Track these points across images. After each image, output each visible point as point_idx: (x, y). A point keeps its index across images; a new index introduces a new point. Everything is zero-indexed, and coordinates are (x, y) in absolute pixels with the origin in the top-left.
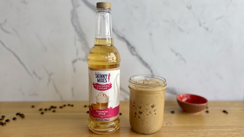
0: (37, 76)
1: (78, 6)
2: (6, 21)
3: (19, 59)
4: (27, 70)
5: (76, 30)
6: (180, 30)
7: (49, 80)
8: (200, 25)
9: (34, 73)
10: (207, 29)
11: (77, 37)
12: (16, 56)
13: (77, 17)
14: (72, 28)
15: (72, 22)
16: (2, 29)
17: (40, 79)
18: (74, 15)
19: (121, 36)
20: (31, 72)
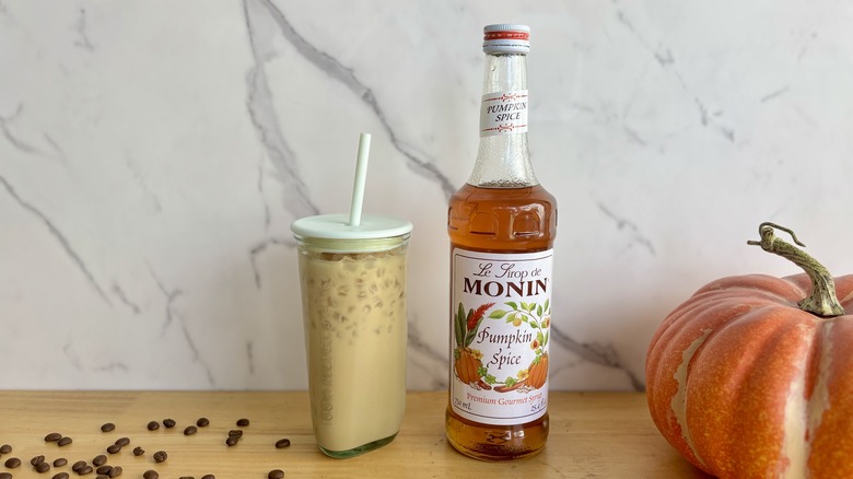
0: (125, 301)
1: (271, 56)
2: (20, 108)
3: (63, 241)
4: (91, 278)
5: (264, 140)
6: (633, 136)
7: (169, 318)
8: (705, 122)
9: (117, 289)
10: (731, 136)
11: (269, 165)
12: (53, 230)
13: (269, 94)
14: (251, 133)
15: (252, 113)
16: (8, 136)
17: (137, 310)
18: (257, 88)
19: (424, 160)
20: (106, 287)
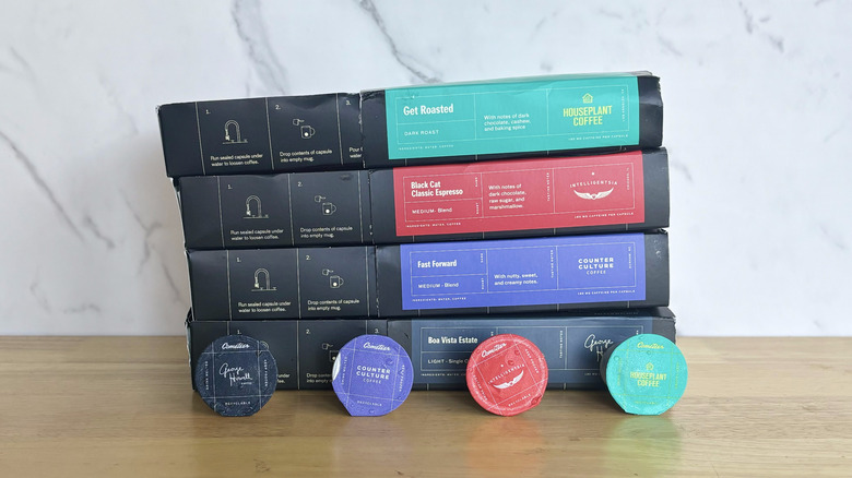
0: (98, 234)
3: (30, 167)
4: (60, 208)
5: (251, 53)
7: (147, 253)
8: (749, 29)
9: (89, 221)
10: (780, 45)
11: (256, 81)
12: (20, 155)
14: (236, 46)
15: (237, 23)
17: (111, 245)
19: (430, 74)
20: (77, 219)
